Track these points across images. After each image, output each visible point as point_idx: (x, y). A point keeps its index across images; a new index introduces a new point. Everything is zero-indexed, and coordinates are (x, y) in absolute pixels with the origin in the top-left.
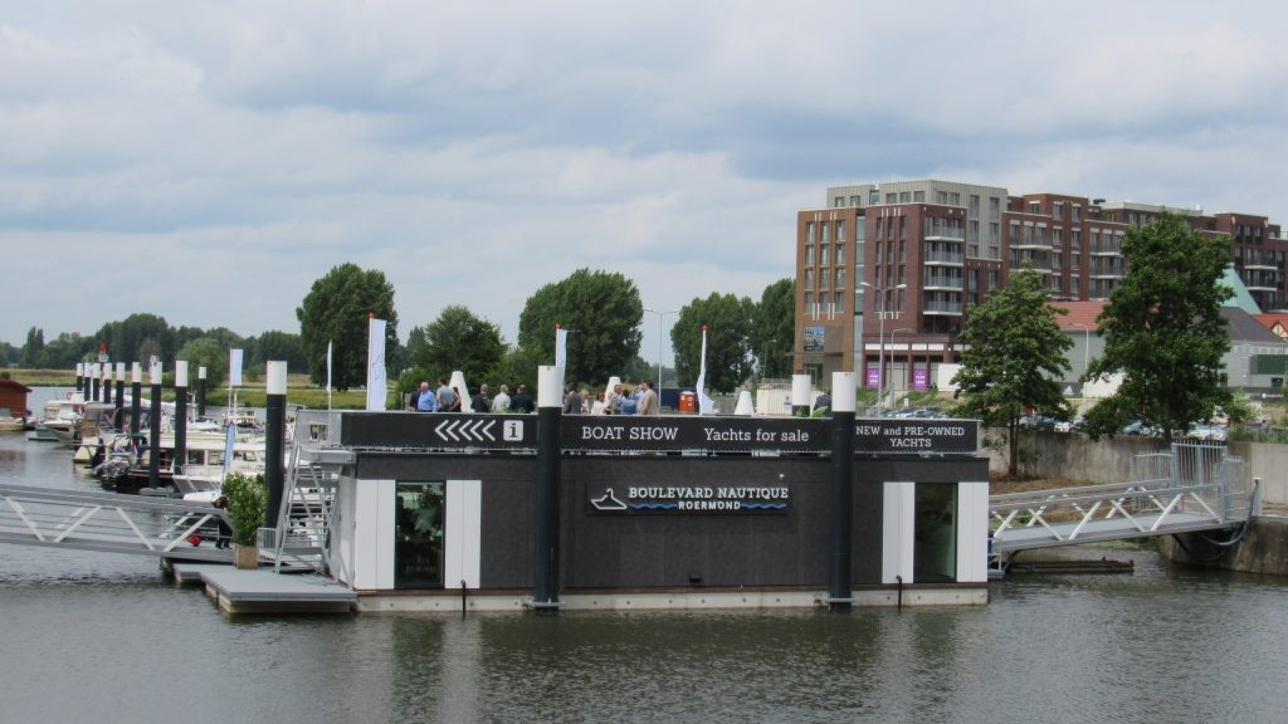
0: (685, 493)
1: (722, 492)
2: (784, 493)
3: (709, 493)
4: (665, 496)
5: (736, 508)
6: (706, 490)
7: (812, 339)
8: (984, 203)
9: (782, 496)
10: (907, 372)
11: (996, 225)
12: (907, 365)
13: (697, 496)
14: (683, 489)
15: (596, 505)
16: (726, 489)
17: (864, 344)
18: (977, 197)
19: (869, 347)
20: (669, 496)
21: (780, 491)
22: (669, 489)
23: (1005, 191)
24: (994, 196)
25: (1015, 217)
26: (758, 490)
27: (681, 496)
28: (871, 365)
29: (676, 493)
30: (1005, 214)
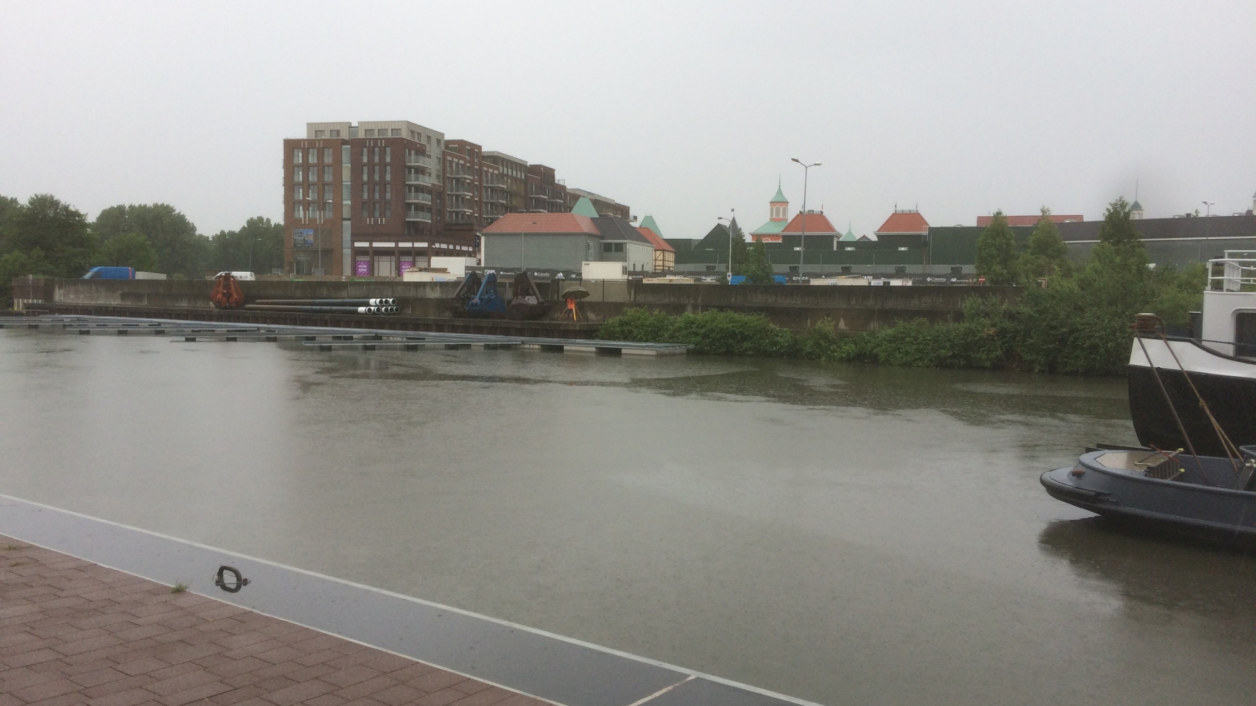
7: (300, 237)
8: (434, 141)
10: (393, 264)
11: (440, 159)
12: (394, 259)
17: (353, 242)
19: (358, 244)
23: (443, 135)
24: (438, 138)
25: (450, 155)
28: (360, 258)
30: (443, 152)
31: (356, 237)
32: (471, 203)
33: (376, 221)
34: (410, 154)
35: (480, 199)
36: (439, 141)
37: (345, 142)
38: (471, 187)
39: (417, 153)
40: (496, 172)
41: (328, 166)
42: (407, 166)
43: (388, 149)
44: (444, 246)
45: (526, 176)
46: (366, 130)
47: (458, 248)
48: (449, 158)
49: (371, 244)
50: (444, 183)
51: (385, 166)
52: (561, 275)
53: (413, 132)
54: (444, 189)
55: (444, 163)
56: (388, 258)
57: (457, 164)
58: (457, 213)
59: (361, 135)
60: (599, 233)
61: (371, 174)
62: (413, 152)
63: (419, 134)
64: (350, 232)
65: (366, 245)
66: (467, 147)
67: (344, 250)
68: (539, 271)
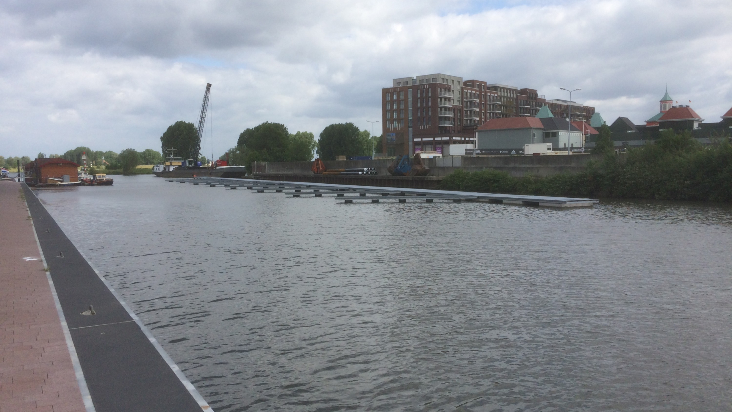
7: (390, 138)
8: (456, 83)
11: (460, 91)
12: (432, 146)
17: (413, 139)
18: (453, 81)
19: (415, 140)
23: (461, 78)
25: (466, 89)
30: (462, 87)
31: (415, 136)
32: (479, 114)
33: (424, 127)
34: (441, 91)
35: (486, 111)
36: (459, 82)
37: (409, 88)
38: (479, 105)
39: (445, 90)
40: (496, 95)
41: (402, 100)
42: (439, 98)
43: (430, 89)
44: (459, 138)
45: (517, 96)
46: (420, 80)
47: (467, 139)
48: (465, 91)
49: (422, 139)
50: (462, 104)
51: (429, 98)
52: (514, 152)
53: (443, 79)
54: (462, 108)
55: (462, 94)
56: (430, 146)
57: (471, 93)
58: (471, 120)
59: (418, 83)
60: (543, 127)
61: (422, 103)
62: (443, 89)
63: (447, 80)
64: (412, 134)
65: (419, 140)
66: (477, 83)
67: (409, 143)
68: (502, 150)
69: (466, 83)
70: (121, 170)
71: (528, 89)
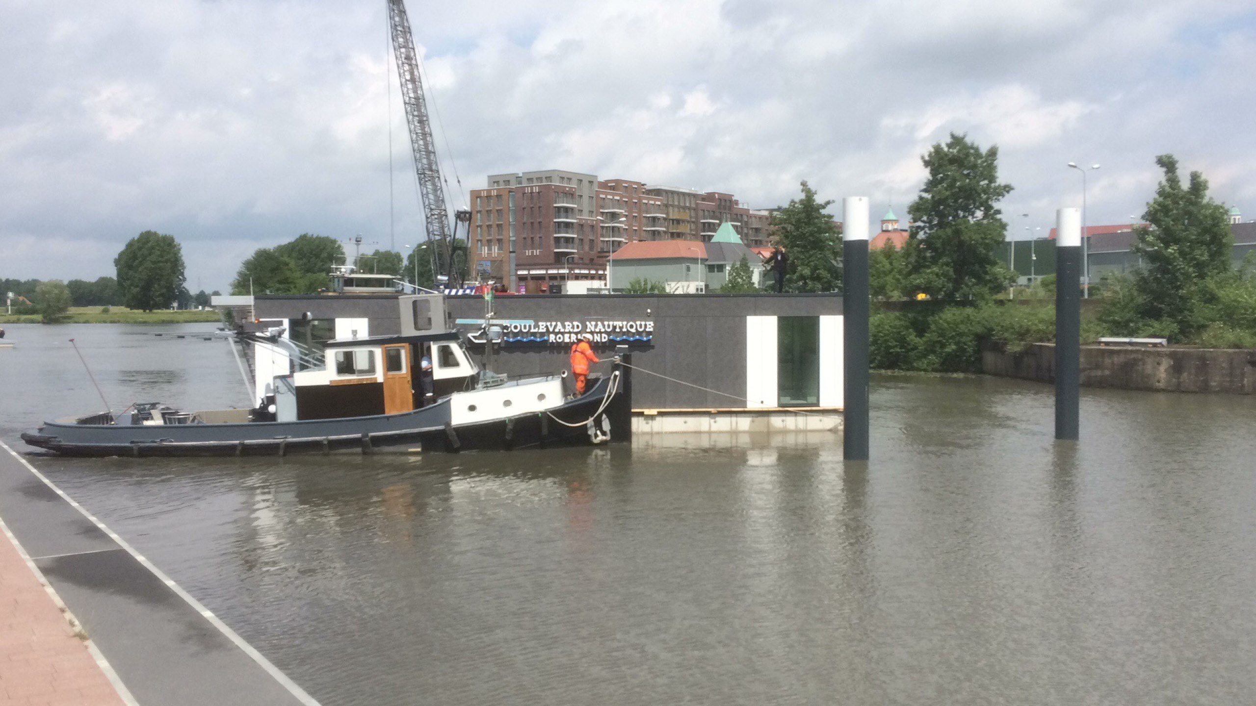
0: (556, 326)
1: (591, 326)
2: (650, 326)
3: (578, 327)
4: (536, 330)
5: (604, 340)
6: (576, 323)
8: (585, 183)
9: (647, 330)
11: (592, 197)
13: (567, 330)
14: (554, 324)
15: (472, 339)
16: (593, 323)
17: (517, 270)
18: (581, 181)
19: (520, 272)
20: (541, 330)
21: (646, 325)
22: (540, 324)
23: (596, 177)
24: (590, 180)
26: (625, 323)
27: (551, 330)
29: (547, 327)
30: (597, 191)
31: (519, 266)
32: (626, 233)
33: (533, 253)
34: (558, 197)
36: (591, 183)
37: (512, 191)
39: (565, 196)
40: (658, 203)
42: (555, 207)
44: (586, 272)
45: (696, 204)
46: (527, 179)
48: (602, 196)
49: (529, 272)
50: (597, 217)
53: (562, 178)
54: (597, 223)
55: (597, 201)
57: (612, 200)
58: (609, 242)
59: (524, 183)
61: (529, 215)
62: (561, 195)
63: (569, 179)
64: (515, 263)
65: (526, 272)
66: (624, 185)
67: (511, 277)
69: (605, 185)
70: (39, 317)
71: (717, 193)
